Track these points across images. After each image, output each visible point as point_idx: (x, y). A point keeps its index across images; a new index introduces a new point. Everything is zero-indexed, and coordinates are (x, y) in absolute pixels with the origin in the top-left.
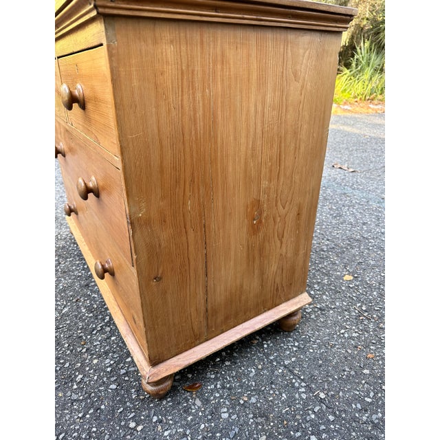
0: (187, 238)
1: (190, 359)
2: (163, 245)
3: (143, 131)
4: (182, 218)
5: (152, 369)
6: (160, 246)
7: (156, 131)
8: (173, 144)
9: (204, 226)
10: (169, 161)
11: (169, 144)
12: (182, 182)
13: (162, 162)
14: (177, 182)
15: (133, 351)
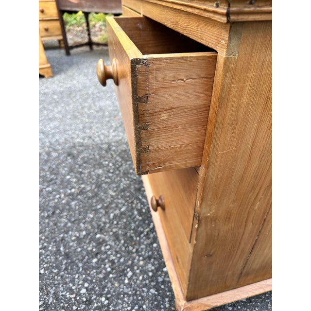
0: (244, 230)
1: (218, 302)
2: (221, 234)
3: (236, 147)
4: (246, 216)
5: (187, 304)
6: (218, 235)
7: (250, 146)
8: (263, 156)
9: (265, 220)
10: (253, 171)
11: (258, 156)
12: (258, 188)
13: (244, 173)
14: (253, 188)
15: (172, 278)
